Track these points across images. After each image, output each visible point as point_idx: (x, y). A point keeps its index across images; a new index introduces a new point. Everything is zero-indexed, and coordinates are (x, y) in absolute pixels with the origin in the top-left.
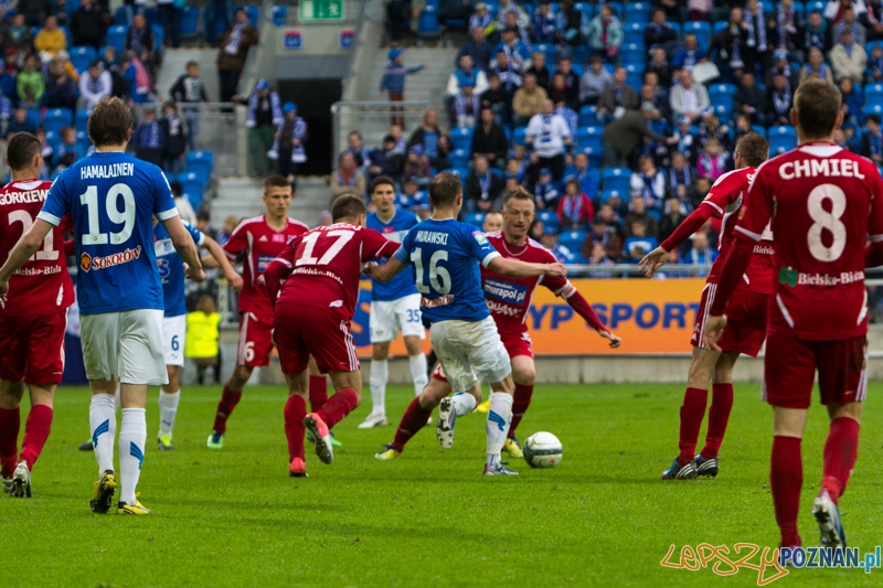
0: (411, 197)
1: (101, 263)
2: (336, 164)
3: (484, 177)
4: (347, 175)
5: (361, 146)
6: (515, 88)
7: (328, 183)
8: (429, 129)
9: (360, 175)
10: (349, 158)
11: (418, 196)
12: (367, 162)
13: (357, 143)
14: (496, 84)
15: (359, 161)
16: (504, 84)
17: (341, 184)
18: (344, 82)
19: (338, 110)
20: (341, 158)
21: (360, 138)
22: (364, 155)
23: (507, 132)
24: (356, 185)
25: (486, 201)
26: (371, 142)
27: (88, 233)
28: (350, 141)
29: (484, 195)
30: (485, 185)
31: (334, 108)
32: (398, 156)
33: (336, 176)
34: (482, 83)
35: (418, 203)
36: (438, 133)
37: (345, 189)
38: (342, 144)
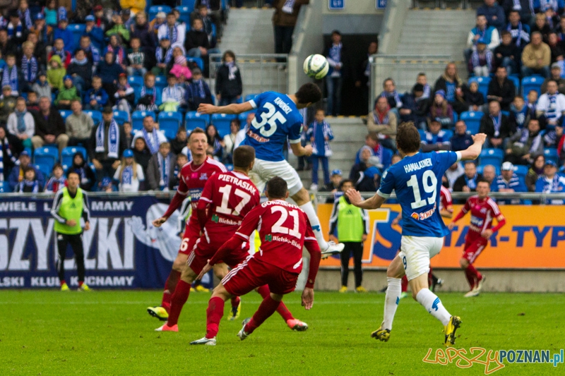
0: (435, 134)
1: (424, 216)
2: (371, 106)
3: (496, 117)
4: (382, 115)
5: (394, 91)
6: (524, 43)
7: (366, 122)
8: (449, 80)
9: (392, 114)
10: (383, 101)
11: (441, 134)
12: (399, 104)
13: (392, 88)
14: (508, 40)
15: (392, 103)
16: (515, 39)
17: (376, 123)
18: (379, 37)
19: (374, 61)
20: (376, 102)
21: (393, 84)
22: (396, 97)
23: (516, 82)
24: (389, 124)
25: (498, 137)
26: (402, 87)
27: (414, 201)
28: (385, 85)
29: (497, 133)
30: (497, 124)
31: (371, 59)
32: (424, 101)
33: (372, 116)
34: (495, 39)
35: (440, 140)
36: (456, 82)
37: (380, 127)
38: (377, 89)
